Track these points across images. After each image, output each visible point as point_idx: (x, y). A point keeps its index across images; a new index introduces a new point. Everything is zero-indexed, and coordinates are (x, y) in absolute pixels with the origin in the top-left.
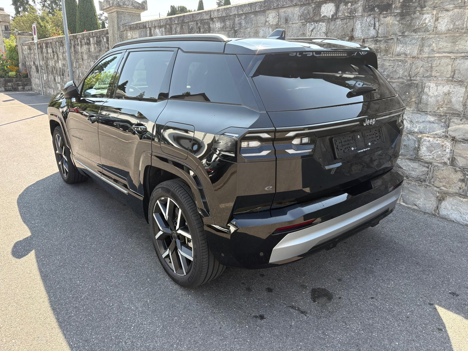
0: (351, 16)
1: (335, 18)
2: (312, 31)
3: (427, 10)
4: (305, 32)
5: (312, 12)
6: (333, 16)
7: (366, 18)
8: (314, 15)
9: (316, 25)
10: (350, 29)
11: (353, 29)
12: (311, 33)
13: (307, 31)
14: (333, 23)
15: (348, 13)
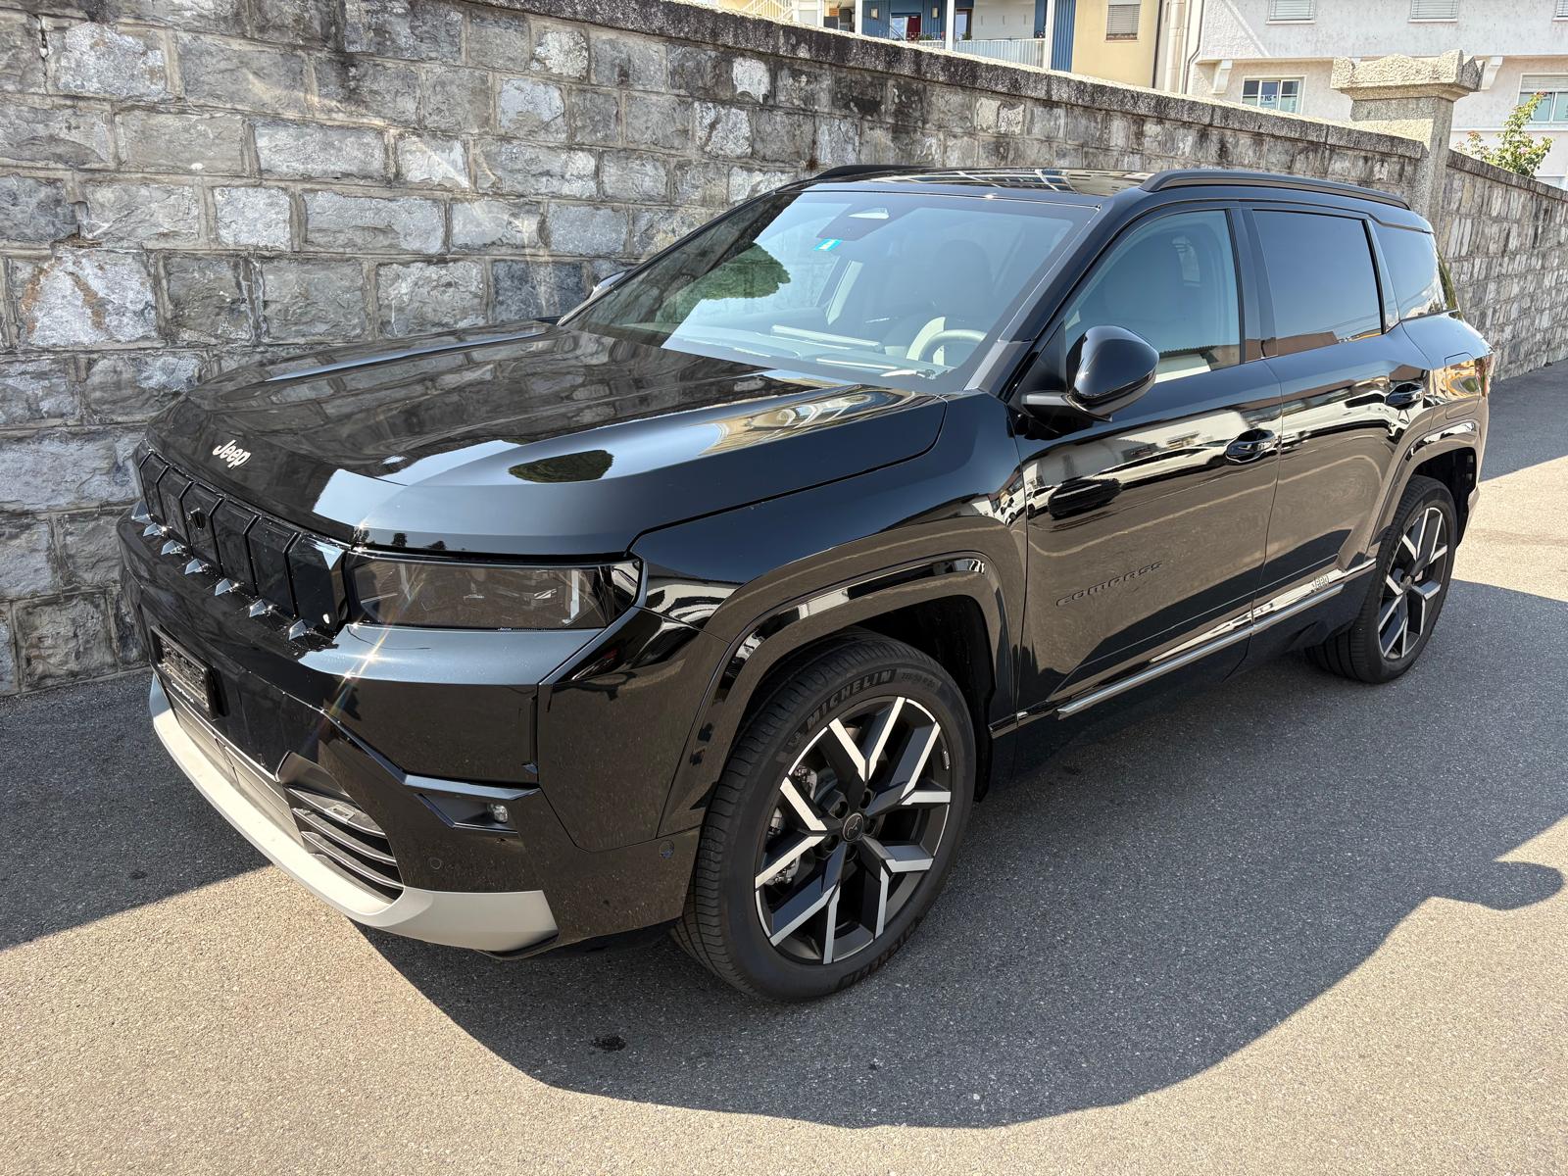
0: (806, 110)
1: (772, 106)
2: (713, 126)
3: (930, 129)
4: (690, 127)
5: (709, 70)
6: (766, 97)
7: (837, 122)
8: (716, 84)
9: (723, 112)
10: (808, 140)
11: (814, 142)
12: (710, 133)
13: (697, 123)
14: (765, 116)
15: (800, 99)
